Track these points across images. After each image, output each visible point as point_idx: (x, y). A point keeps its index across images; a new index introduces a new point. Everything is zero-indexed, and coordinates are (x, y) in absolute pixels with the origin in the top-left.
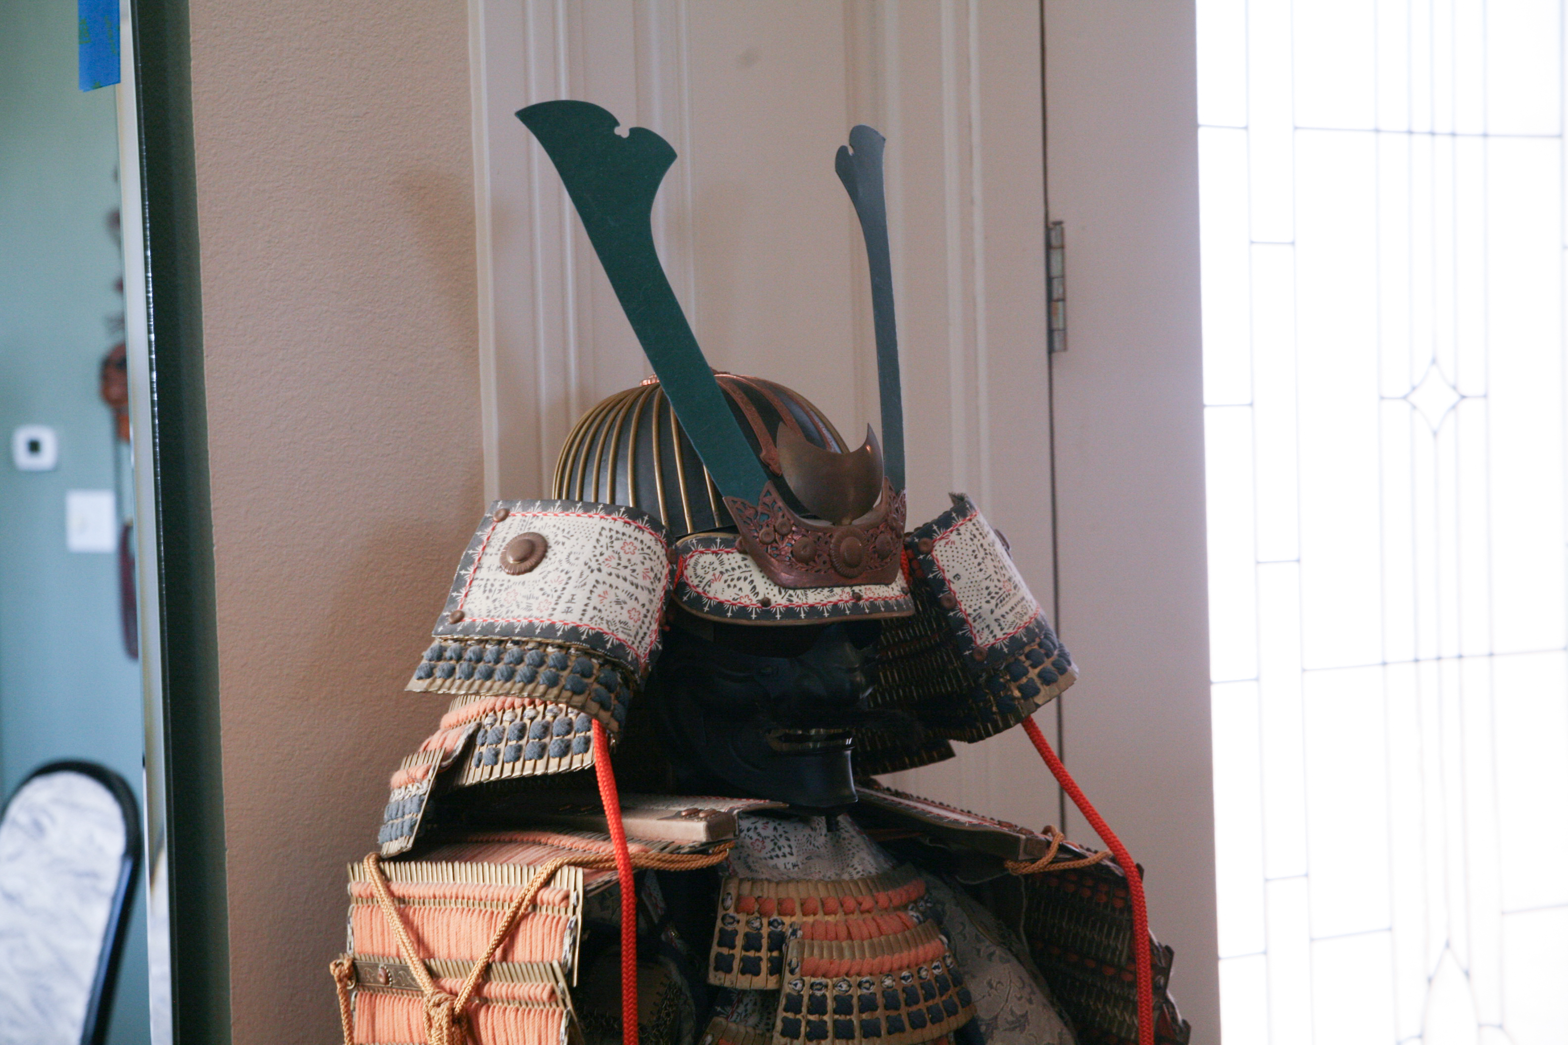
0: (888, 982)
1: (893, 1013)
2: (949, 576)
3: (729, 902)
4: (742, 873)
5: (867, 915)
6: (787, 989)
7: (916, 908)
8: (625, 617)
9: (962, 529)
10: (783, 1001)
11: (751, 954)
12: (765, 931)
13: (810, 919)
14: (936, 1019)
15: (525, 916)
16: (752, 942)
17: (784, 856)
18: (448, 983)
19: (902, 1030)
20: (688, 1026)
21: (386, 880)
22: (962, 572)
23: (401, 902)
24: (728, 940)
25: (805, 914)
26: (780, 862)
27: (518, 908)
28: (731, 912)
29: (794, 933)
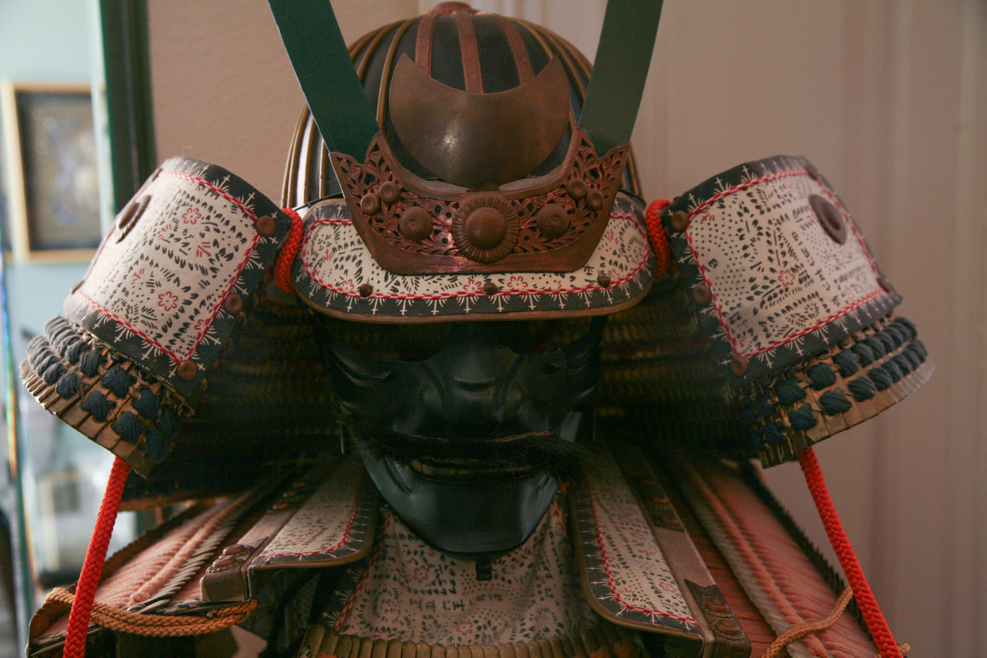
17: (444, 593)
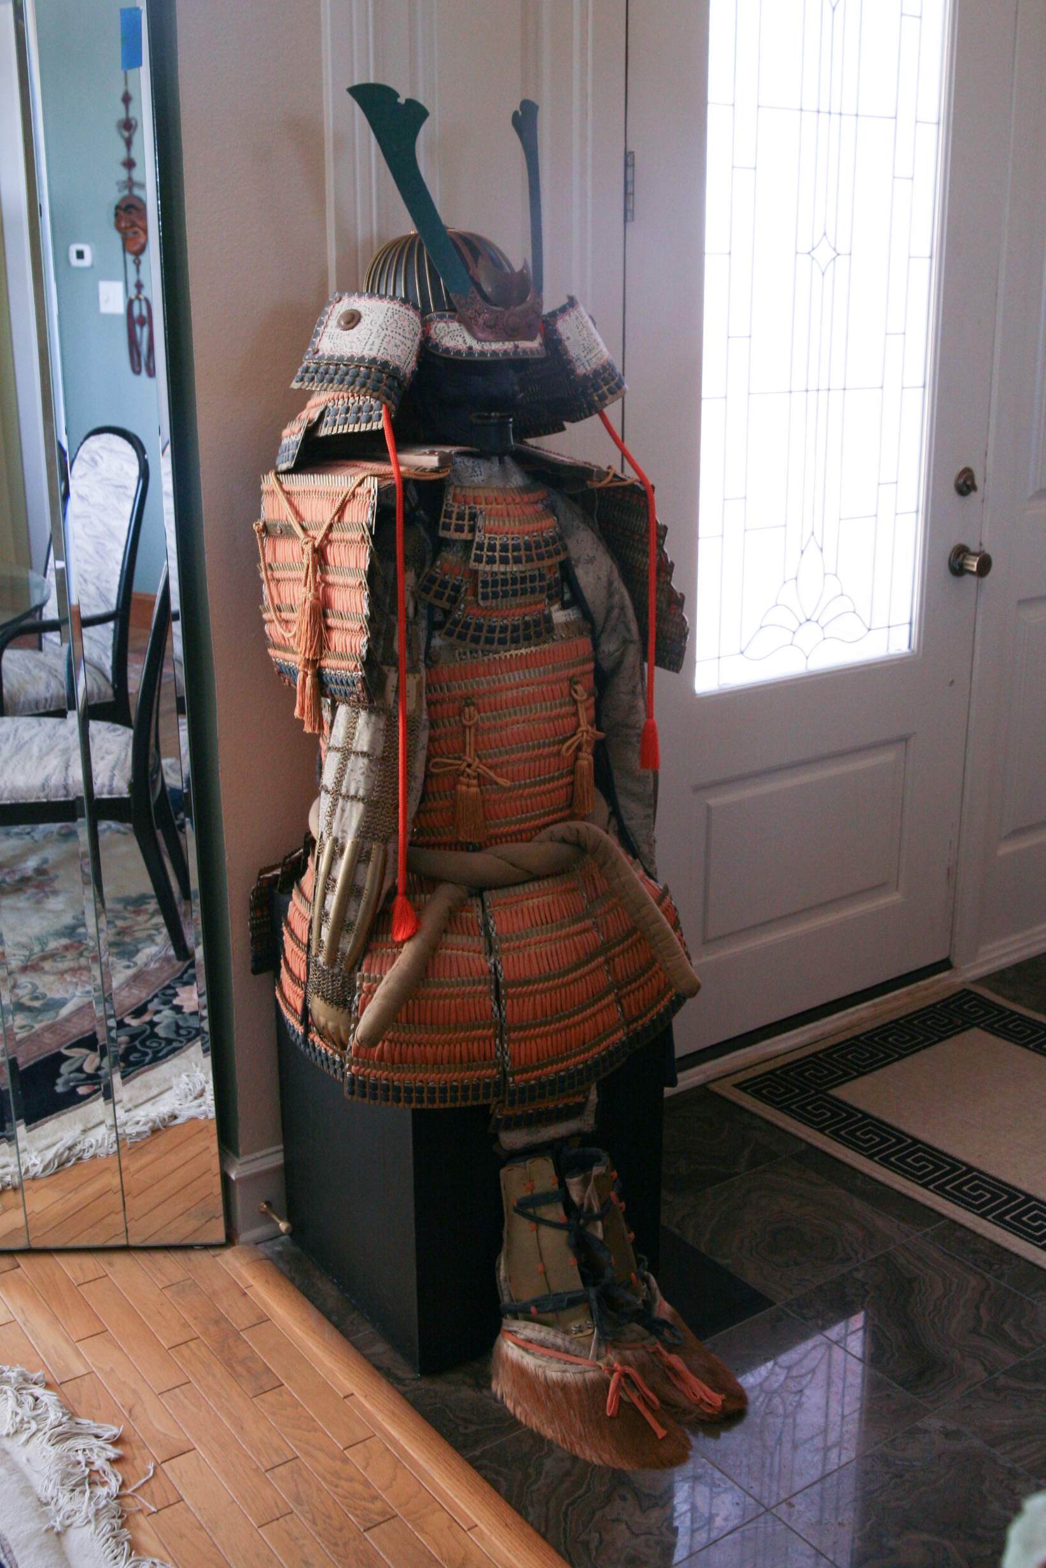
0: (527, 538)
1: (528, 553)
2: (564, 338)
3: (450, 497)
4: (456, 483)
5: (518, 506)
6: (477, 539)
7: (542, 503)
8: (399, 353)
9: (572, 314)
10: (475, 545)
11: (460, 522)
12: (467, 511)
13: (489, 507)
14: (550, 556)
15: (349, 501)
16: (461, 517)
17: (478, 475)
18: (311, 533)
19: (532, 560)
20: (429, 556)
21: (280, 484)
22: (571, 337)
23: (288, 494)
24: (448, 515)
25: (487, 504)
26: (475, 479)
27: (346, 496)
28: (451, 502)
29: (481, 513)
